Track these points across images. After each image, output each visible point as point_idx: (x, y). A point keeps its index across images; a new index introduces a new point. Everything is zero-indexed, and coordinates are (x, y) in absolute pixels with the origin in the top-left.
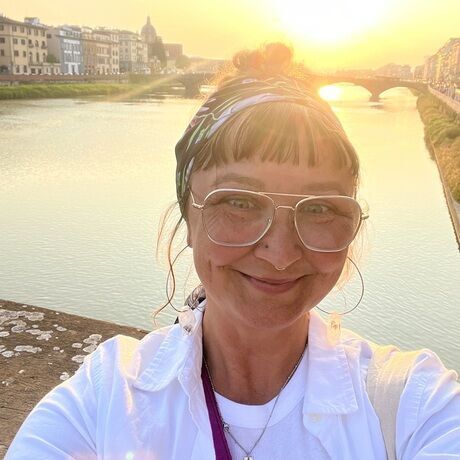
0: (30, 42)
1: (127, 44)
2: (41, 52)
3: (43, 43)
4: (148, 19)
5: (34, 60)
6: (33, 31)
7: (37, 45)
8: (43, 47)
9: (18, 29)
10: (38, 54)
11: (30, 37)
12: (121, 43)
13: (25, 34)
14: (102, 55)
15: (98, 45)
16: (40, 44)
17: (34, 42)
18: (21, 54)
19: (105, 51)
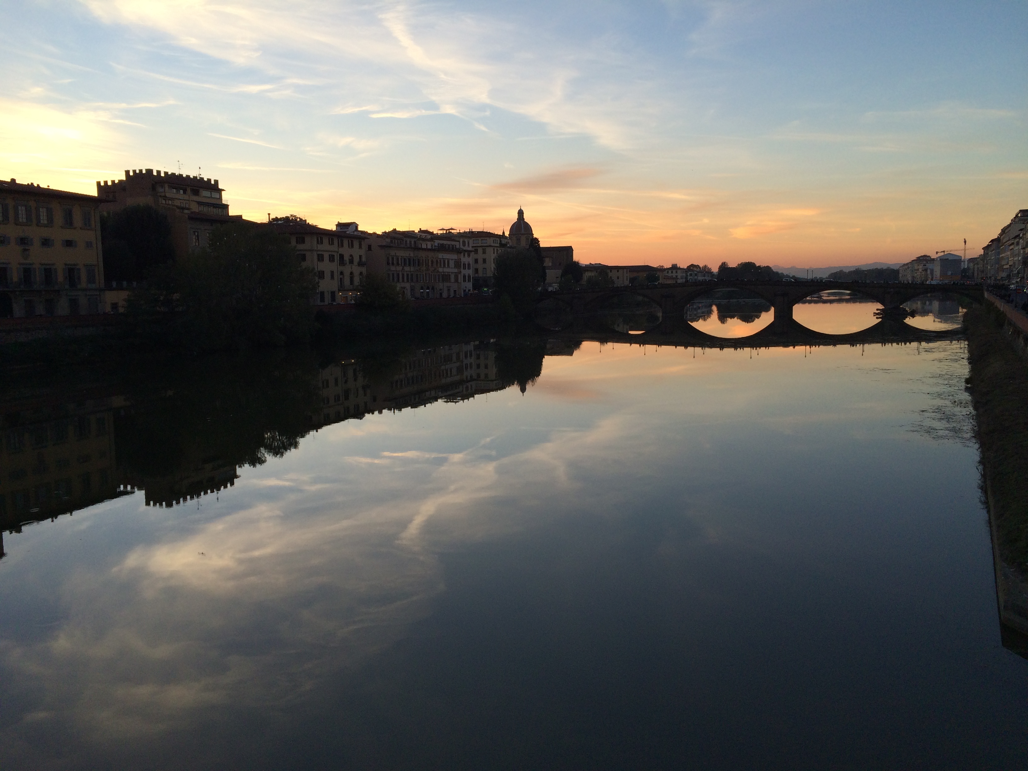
0: (342, 256)
1: (484, 252)
2: (357, 270)
3: (360, 257)
4: (521, 213)
5: (347, 281)
6: (346, 242)
7: (351, 261)
8: (360, 264)
9: (326, 241)
10: (351, 273)
11: (341, 251)
12: (476, 251)
13: (335, 247)
14: (446, 270)
15: (441, 255)
16: (356, 260)
17: (346, 258)
18: (327, 275)
19: (452, 264)
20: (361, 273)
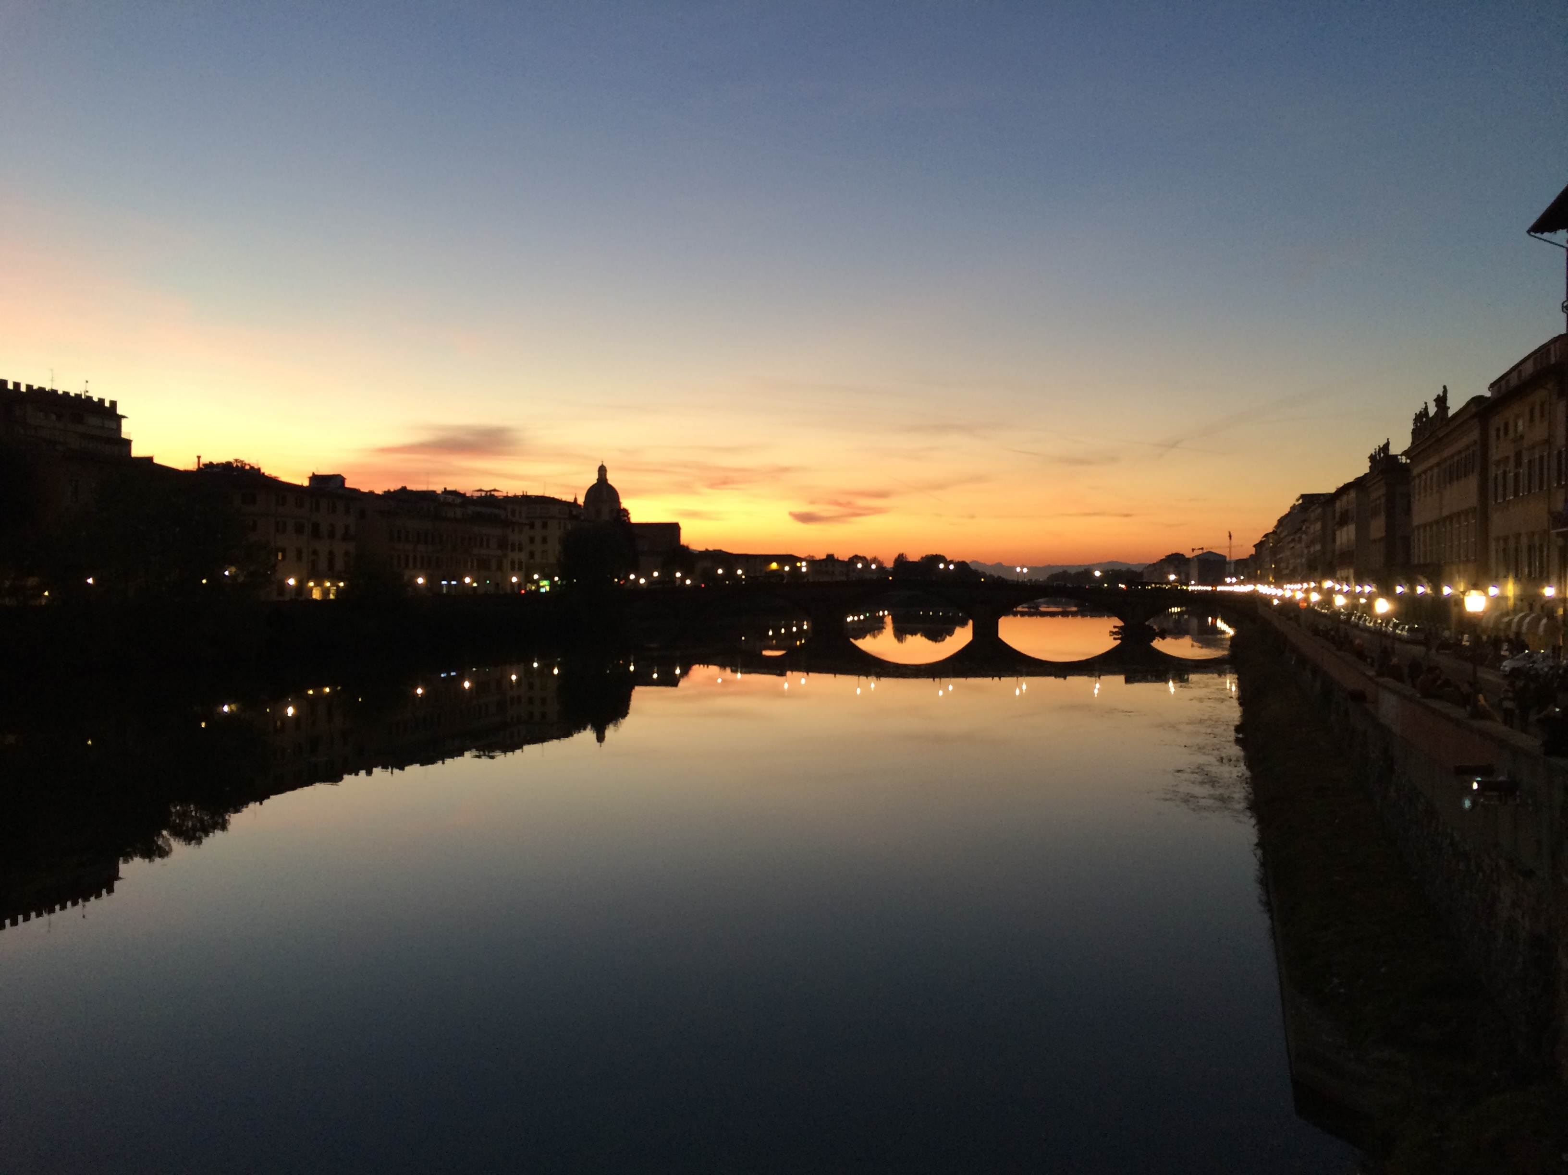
0: (316, 527)
1: (544, 527)
2: (340, 548)
3: (347, 527)
4: (602, 470)
5: (323, 565)
6: (324, 504)
7: (332, 535)
8: (346, 538)
9: (290, 502)
10: (331, 553)
11: (316, 517)
12: (532, 526)
13: (305, 512)
15: (476, 529)
16: (340, 532)
17: (324, 529)
19: (493, 543)
20: (347, 554)
